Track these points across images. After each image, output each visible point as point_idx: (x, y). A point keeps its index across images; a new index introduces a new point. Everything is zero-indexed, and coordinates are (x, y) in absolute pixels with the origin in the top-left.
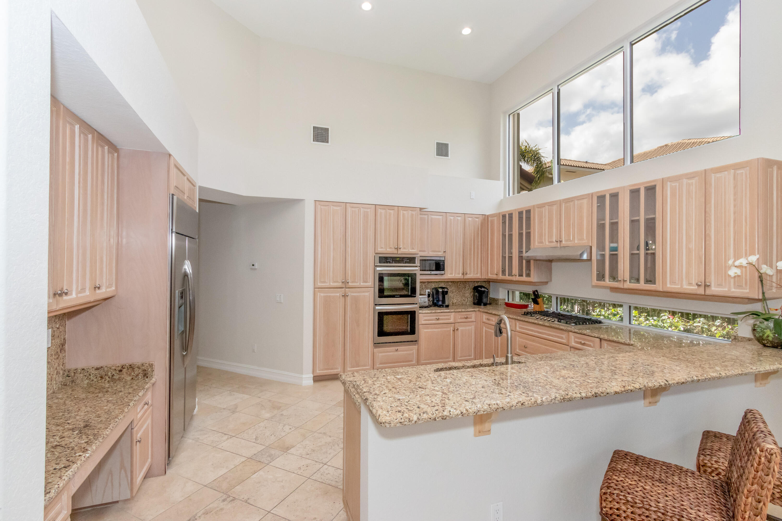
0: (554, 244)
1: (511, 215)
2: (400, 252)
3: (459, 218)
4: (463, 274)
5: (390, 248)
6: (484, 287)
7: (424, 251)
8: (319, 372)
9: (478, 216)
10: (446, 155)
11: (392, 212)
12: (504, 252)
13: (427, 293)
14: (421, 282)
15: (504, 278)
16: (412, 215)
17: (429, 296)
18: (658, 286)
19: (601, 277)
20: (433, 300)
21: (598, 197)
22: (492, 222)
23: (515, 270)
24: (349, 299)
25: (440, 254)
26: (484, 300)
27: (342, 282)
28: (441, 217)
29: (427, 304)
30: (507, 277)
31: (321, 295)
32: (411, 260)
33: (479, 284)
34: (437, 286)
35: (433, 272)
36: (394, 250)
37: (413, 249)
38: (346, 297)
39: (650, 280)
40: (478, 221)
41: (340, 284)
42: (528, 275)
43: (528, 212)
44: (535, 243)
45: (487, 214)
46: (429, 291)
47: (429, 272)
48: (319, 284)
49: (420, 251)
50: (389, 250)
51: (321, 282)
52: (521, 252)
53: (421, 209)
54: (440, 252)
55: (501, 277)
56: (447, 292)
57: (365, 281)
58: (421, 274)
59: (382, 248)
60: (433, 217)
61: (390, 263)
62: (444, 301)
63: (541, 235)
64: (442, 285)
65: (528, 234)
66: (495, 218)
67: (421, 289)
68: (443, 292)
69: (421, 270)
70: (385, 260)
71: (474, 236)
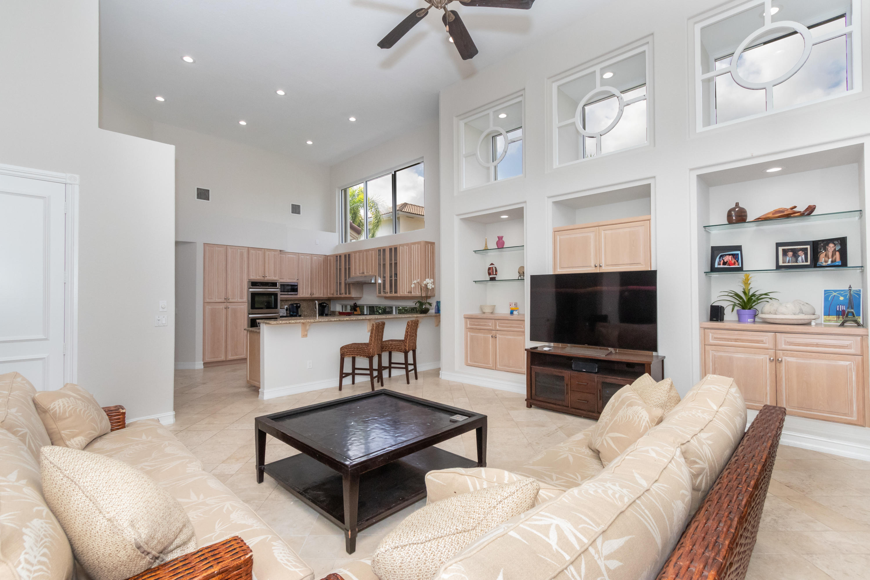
0: (361, 275)
1: (340, 256)
2: (266, 279)
3: (308, 257)
4: (311, 294)
5: (259, 276)
6: (325, 303)
7: (283, 279)
8: (207, 360)
9: (320, 256)
10: (299, 213)
11: (260, 252)
12: (337, 280)
13: (285, 308)
14: (281, 300)
15: (337, 296)
16: (275, 255)
17: (287, 310)
18: (398, 295)
19: (380, 293)
20: (290, 313)
21: (379, 250)
22: (330, 260)
23: (343, 291)
24: (230, 310)
25: (295, 281)
26: (326, 312)
27: (225, 299)
28: (295, 256)
29: (285, 315)
30: (339, 295)
31: (208, 307)
32: (274, 284)
33: (323, 301)
34: (293, 303)
35: (289, 293)
36: (262, 277)
37: (275, 277)
38: (227, 309)
39: (396, 292)
40: (321, 259)
41: (223, 300)
42: (349, 294)
43: (349, 255)
44: (353, 274)
45: (327, 254)
46: (287, 306)
47: (286, 293)
48: (208, 300)
49: (280, 279)
50: (257, 277)
51: (209, 299)
52: (345, 280)
53: (280, 251)
54: (294, 279)
55: (335, 296)
56: (299, 307)
57: (241, 298)
58: (281, 294)
59: (253, 276)
60: (289, 256)
61: (259, 286)
62: (297, 313)
63: (355, 269)
64: (297, 302)
65: (349, 269)
66: (332, 258)
67: (281, 305)
68: (297, 306)
69: (281, 292)
70: (254, 284)
71: (318, 268)
